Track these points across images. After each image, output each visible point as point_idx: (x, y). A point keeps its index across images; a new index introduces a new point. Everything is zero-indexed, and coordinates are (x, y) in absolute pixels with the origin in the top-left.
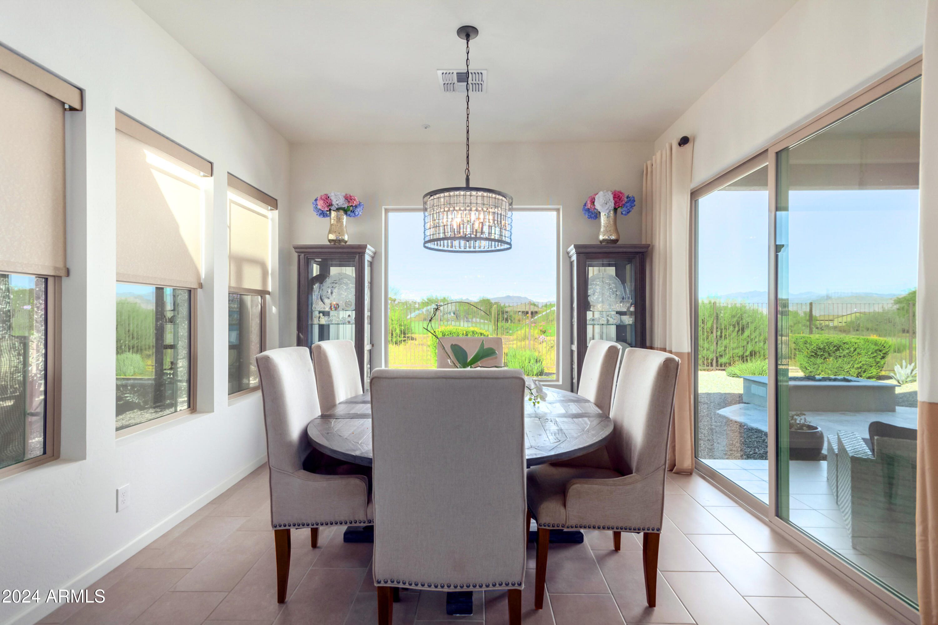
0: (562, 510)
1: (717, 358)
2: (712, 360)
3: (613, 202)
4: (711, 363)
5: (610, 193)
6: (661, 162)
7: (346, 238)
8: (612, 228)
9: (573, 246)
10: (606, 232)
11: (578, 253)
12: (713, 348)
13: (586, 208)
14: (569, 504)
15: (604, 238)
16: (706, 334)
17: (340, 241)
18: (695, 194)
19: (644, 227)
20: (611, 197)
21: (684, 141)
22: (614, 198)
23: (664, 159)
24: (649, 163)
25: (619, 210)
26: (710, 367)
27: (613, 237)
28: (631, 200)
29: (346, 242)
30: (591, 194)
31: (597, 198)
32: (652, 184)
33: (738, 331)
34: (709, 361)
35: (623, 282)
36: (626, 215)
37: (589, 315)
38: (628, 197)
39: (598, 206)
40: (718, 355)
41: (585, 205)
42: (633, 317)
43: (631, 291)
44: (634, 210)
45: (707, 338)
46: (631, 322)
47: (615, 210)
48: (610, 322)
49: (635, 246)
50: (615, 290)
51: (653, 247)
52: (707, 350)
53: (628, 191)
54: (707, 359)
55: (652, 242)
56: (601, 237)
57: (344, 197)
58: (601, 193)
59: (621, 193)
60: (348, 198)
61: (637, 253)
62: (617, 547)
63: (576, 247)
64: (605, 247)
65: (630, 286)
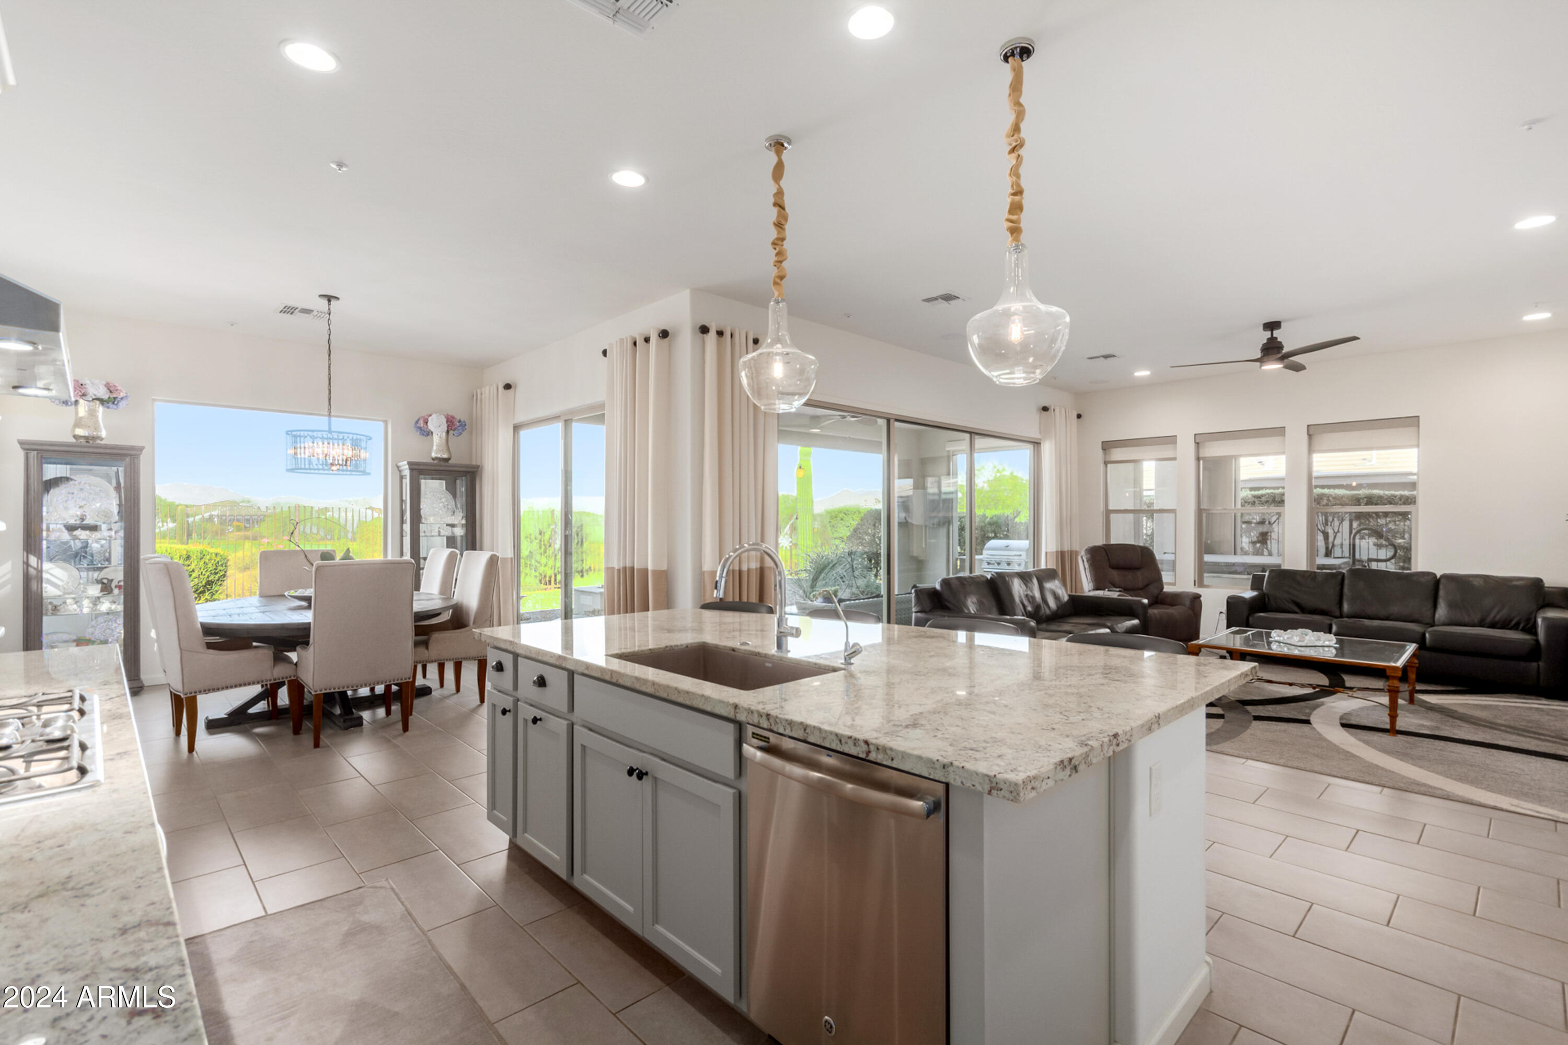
0: (426, 651)
1: (555, 576)
2: (550, 577)
3: (446, 425)
4: (550, 581)
5: (443, 417)
6: (490, 396)
7: (103, 434)
8: (445, 448)
9: (406, 462)
10: (438, 451)
11: (411, 470)
12: (551, 563)
13: (418, 425)
14: (430, 647)
15: (436, 456)
16: (543, 547)
17: (94, 438)
18: (517, 428)
19: (474, 449)
20: (445, 420)
21: (508, 387)
22: (447, 422)
23: (492, 395)
24: (479, 391)
25: (451, 432)
26: (548, 586)
27: (445, 456)
28: (463, 425)
29: (102, 439)
30: (424, 414)
31: (430, 419)
32: (481, 409)
33: (577, 544)
34: (547, 579)
35: (454, 496)
36: (457, 436)
37: (422, 527)
38: (460, 421)
39: (431, 426)
40: (556, 571)
41: (417, 422)
42: (465, 528)
43: (462, 505)
44: (465, 434)
45: (545, 552)
46: (462, 534)
47: (448, 432)
48: (441, 534)
49: (466, 466)
50: (446, 503)
51: (482, 467)
52: (545, 566)
53: (459, 415)
54: (545, 576)
55: (481, 462)
56: (434, 455)
57: (105, 386)
58: (434, 416)
59: (453, 418)
60: (110, 388)
61: (469, 472)
62: (458, 690)
63: (410, 464)
64: (436, 465)
65: (462, 500)
